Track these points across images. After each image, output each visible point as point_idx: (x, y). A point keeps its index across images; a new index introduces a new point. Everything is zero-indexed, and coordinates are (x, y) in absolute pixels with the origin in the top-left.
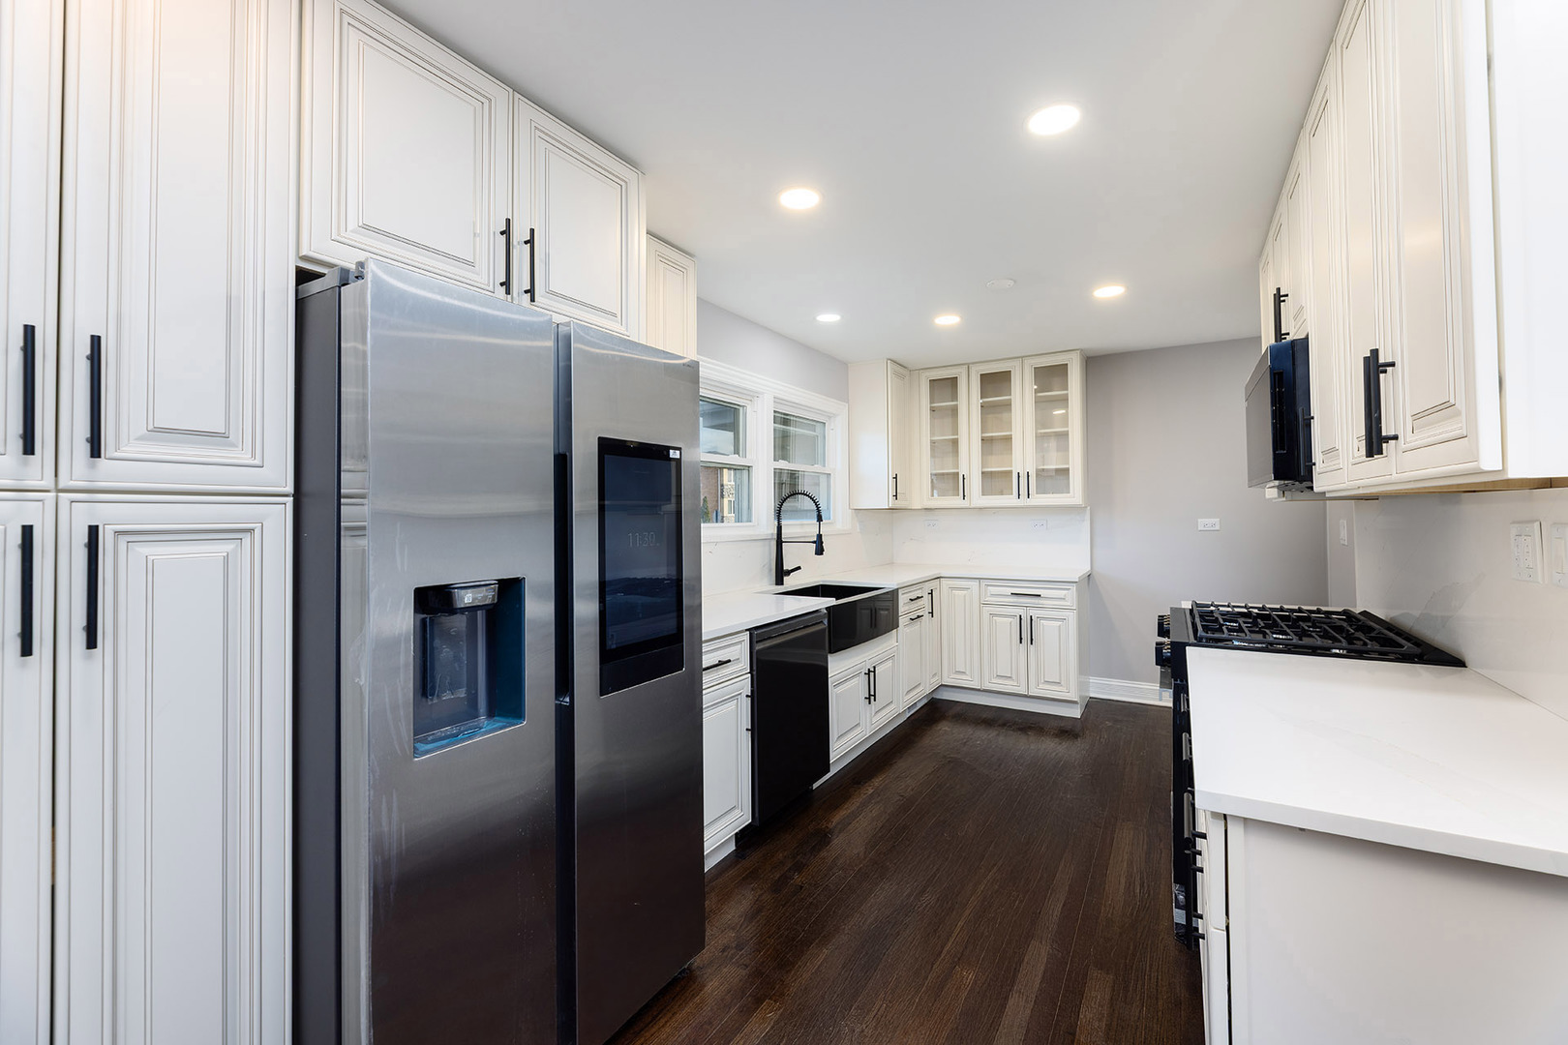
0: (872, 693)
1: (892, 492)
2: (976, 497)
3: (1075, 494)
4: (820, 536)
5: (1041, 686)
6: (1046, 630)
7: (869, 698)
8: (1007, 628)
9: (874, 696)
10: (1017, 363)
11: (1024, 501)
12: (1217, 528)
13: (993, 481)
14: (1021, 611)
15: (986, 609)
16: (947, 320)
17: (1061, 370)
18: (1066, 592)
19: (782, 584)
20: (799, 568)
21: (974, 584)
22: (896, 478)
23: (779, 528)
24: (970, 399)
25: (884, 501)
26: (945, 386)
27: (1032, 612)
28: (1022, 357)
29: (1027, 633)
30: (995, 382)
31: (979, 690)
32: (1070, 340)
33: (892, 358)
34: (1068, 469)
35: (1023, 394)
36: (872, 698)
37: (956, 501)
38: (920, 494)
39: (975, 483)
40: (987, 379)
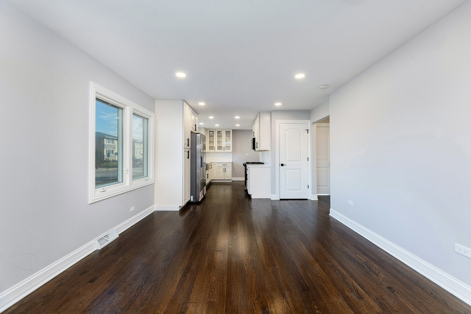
2: (216, 150)
3: (231, 150)
5: (227, 178)
6: (227, 170)
8: (222, 170)
10: (223, 130)
11: (224, 151)
12: (248, 155)
13: (220, 148)
15: (219, 167)
17: (229, 132)
18: (230, 164)
21: (217, 163)
24: (216, 135)
27: (225, 167)
29: (225, 170)
31: (217, 180)
32: (230, 127)
33: (205, 127)
34: (230, 146)
35: (224, 134)
37: (213, 151)
39: (216, 148)
40: (218, 132)
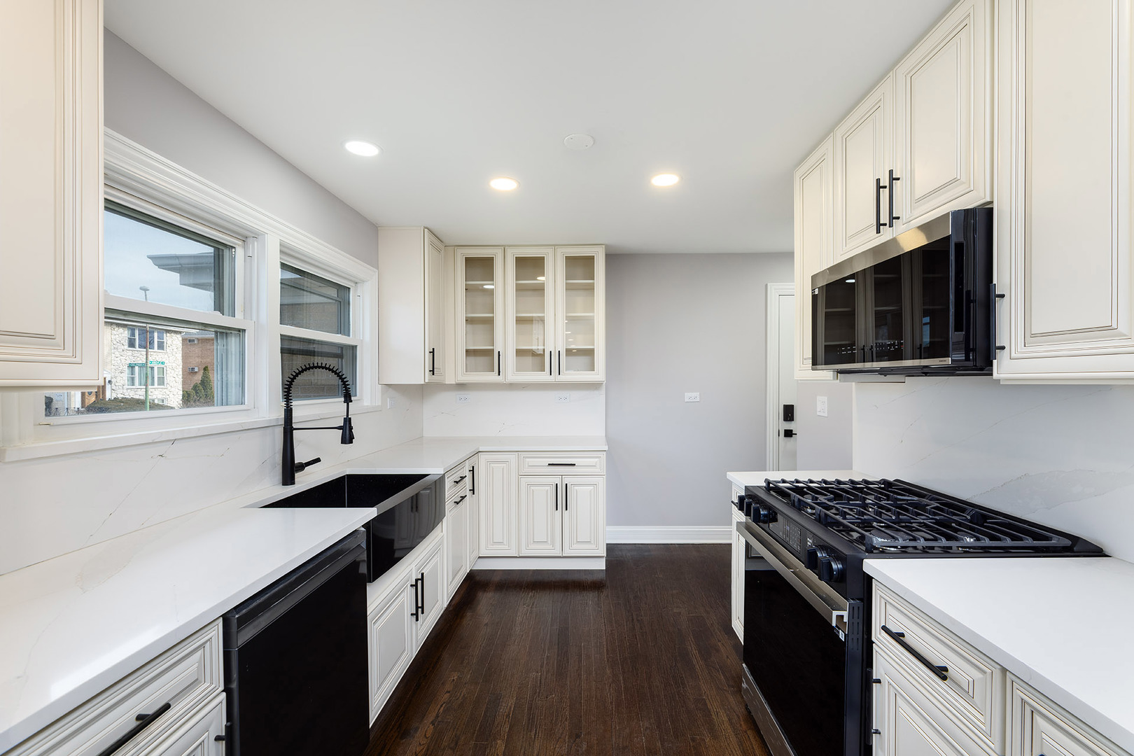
0: (420, 605)
1: (428, 367)
2: (511, 374)
3: (599, 374)
4: (348, 421)
5: (575, 546)
6: (579, 495)
7: (417, 614)
8: (544, 496)
9: (422, 607)
10: (550, 251)
11: (555, 378)
12: (698, 400)
13: (527, 358)
14: (558, 480)
15: (524, 480)
16: (503, 185)
17: (589, 261)
18: (597, 460)
19: (293, 483)
20: (318, 460)
21: (513, 457)
22: (433, 352)
23: (289, 412)
24: (505, 280)
25: (417, 375)
26: (480, 266)
27: (566, 480)
28: (555, 245)
29: (562, 498)
30: (529, 265)
31: (516, 557)
32: (596, 235)
33: (429, 227)
34: (592, 351)
35: (554, 278)
36: (420, 610)
37: (492, 377)
38: (455, 368)
39: (510, 360)
40: (521, 262)
